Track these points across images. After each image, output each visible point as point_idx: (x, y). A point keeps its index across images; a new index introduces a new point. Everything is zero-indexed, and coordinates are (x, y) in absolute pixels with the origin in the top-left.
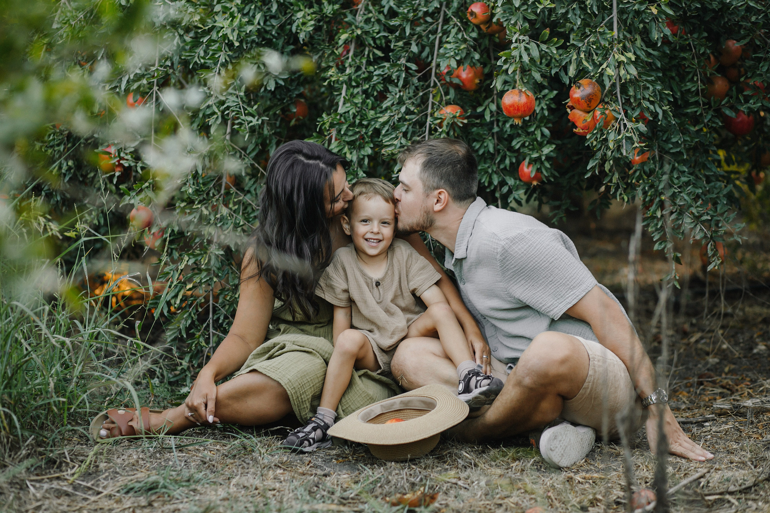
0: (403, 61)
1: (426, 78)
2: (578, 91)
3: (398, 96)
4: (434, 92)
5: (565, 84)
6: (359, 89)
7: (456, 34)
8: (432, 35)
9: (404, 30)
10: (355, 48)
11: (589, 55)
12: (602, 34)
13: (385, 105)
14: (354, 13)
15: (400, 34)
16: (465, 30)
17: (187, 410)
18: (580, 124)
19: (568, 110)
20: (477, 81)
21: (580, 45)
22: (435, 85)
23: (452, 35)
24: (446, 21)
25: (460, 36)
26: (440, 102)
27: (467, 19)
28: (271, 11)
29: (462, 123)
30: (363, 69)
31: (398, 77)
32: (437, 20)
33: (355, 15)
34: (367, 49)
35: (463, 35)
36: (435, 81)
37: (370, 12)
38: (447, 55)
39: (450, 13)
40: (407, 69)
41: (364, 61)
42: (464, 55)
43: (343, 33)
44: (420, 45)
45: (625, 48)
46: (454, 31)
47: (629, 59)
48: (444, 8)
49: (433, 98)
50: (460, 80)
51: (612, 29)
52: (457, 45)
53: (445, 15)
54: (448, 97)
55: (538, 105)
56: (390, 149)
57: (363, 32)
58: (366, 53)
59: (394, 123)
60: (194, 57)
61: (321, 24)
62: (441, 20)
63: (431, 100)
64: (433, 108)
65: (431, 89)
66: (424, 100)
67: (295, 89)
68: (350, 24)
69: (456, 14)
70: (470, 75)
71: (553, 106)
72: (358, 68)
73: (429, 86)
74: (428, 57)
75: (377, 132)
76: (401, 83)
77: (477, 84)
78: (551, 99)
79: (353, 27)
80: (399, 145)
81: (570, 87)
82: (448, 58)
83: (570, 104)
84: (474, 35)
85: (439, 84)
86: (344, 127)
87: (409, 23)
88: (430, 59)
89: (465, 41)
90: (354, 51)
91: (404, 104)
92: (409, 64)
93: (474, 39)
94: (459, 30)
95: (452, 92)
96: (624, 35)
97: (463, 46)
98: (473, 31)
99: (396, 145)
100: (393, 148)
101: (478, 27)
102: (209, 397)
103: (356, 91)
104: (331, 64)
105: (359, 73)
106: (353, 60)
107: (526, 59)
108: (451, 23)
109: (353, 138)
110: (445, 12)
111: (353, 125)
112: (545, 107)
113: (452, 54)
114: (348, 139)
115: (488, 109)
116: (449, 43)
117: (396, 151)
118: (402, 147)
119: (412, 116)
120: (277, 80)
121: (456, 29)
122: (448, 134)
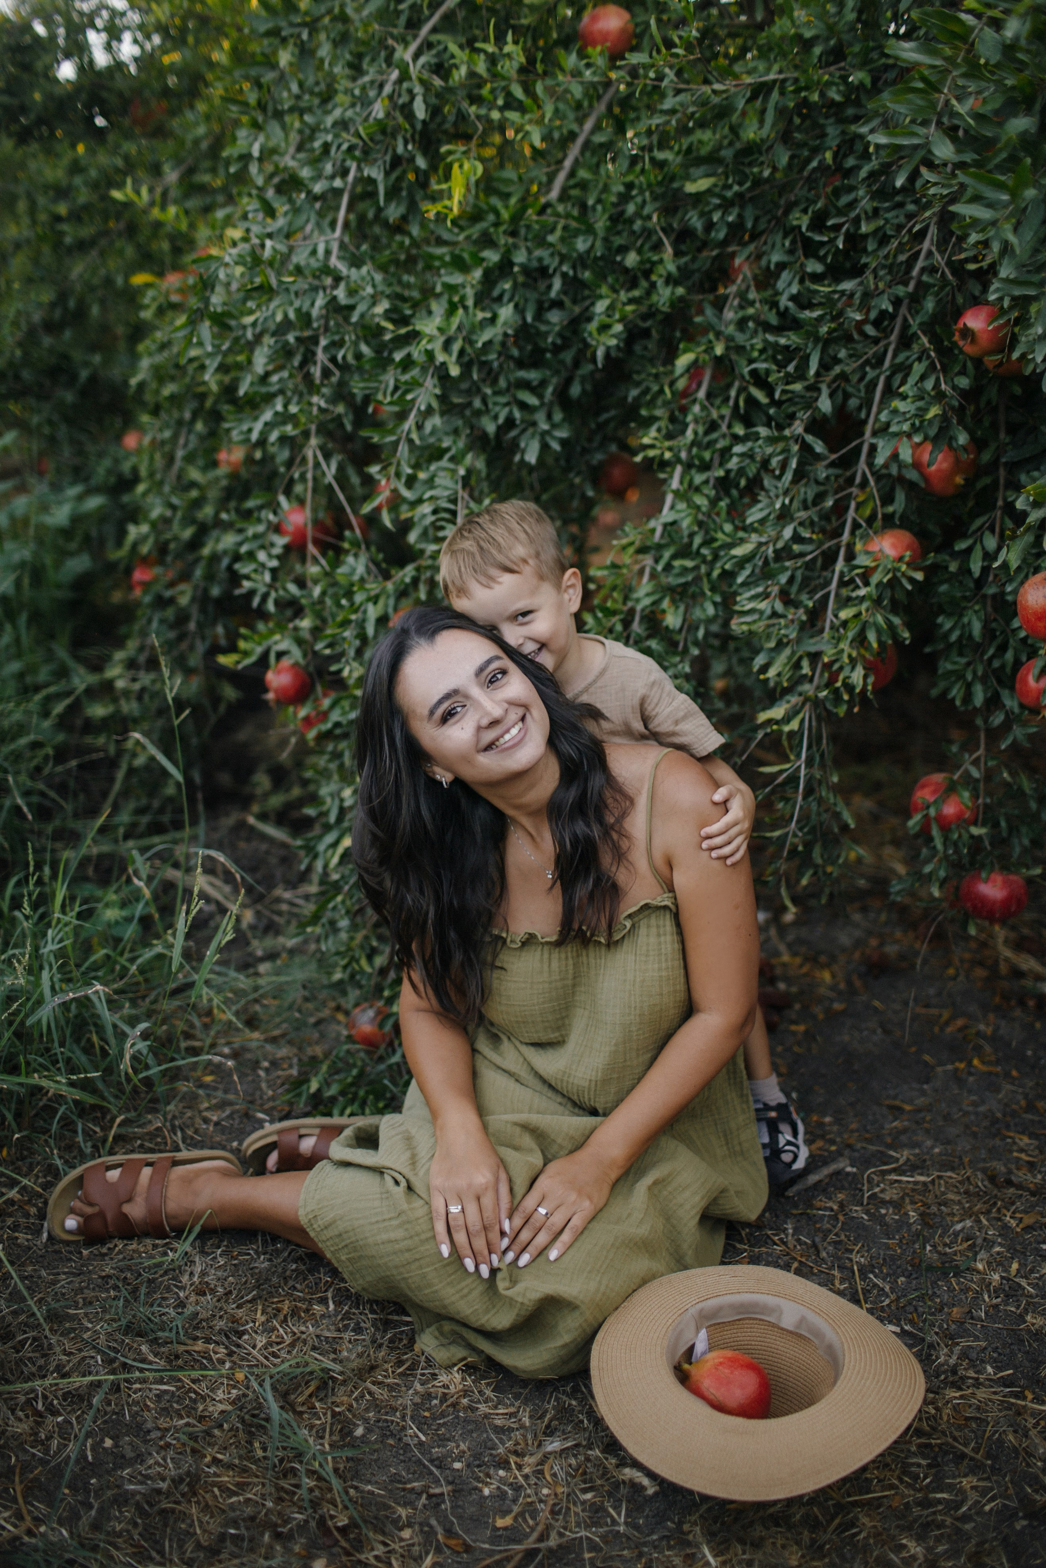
0: (798, 428)
1: (848, 462)
3: (778, 506)
4: (860, 498)
6: (706, 476)
7: (923, 378)
8: (873, 367)
9: (807, 358)
10: (713, 378)
13: (754, 515)
14: (719, 305)
15: (797, 368)
16: (944, 369)
20: (959, 480)
22: (864, 484)
23: (912, 380)
24: (906, 341)
25: (929, 384)
26: (871, 520)
27: (954, 343)
29: (911, 580)
30: (724, 428)
31: (784, 465)
32: (887, 337)
33: (721, 310)
34: (737, 384)
35: (938, 380)
36: (864, 474)
37: (752, 303)
38: (895, 429)
39: (914, 324)
40: (806, 448)
41: (726, 411)
42: (932, 432)
43: (685, 351)
44: (840, 394)
46: (918, 369)
48: (903, 310)
49: (857, 509)
50: (922, 474)
52: (920, 404)
53: (906, 326)
54: (890, 509)
56: (748, 619)
57: (727, 348)
58: (733, 393)
59: (766, 562)
60: (377, 389)
61: (648, 324)
62: (893, 338)
63: (851, 513)
64: (853, 533)
65: (854, 490)
66: (840, 509)
68: (707, 328)
69: (928, 328)
70: (945, 466)
72: (713, 426)
73: (850, 481)
74: (860, 408)
75: (728, 576)
76: (788, 476)
77: (958, 486)
79: (711, 336)
80: (769, 612)
82: (896, 435)
84: (964, 382)
85: (872, 482)
86: (667, 555)
87: (820, 346)
88: (863, 415)
89: (940, 396)
90: (710, 386)
91: (792, 519)
92: (809, 438)
93: (964, 394)
94: (932, 367)
95: (900, 497)
97: (934, 411)
98: (963, 372)
99: (761, 612)
100: (756, 617)
101: (978, 362)
103: (698, 479)
104: (658, 412)
105: (714, 436)
106: (703, 408)
108: (915, 347)
109: (682, 580)
110: (905, 320)
111: (684, 552)
113: (906, 427)
114: (672, 580)
115: (978, 547)
116: (904, 397)
117: (760, 627)
118: (774, 614)
119: (808, 548)
120: (548, 439)
121: (925, 363)
122: (877, 602)
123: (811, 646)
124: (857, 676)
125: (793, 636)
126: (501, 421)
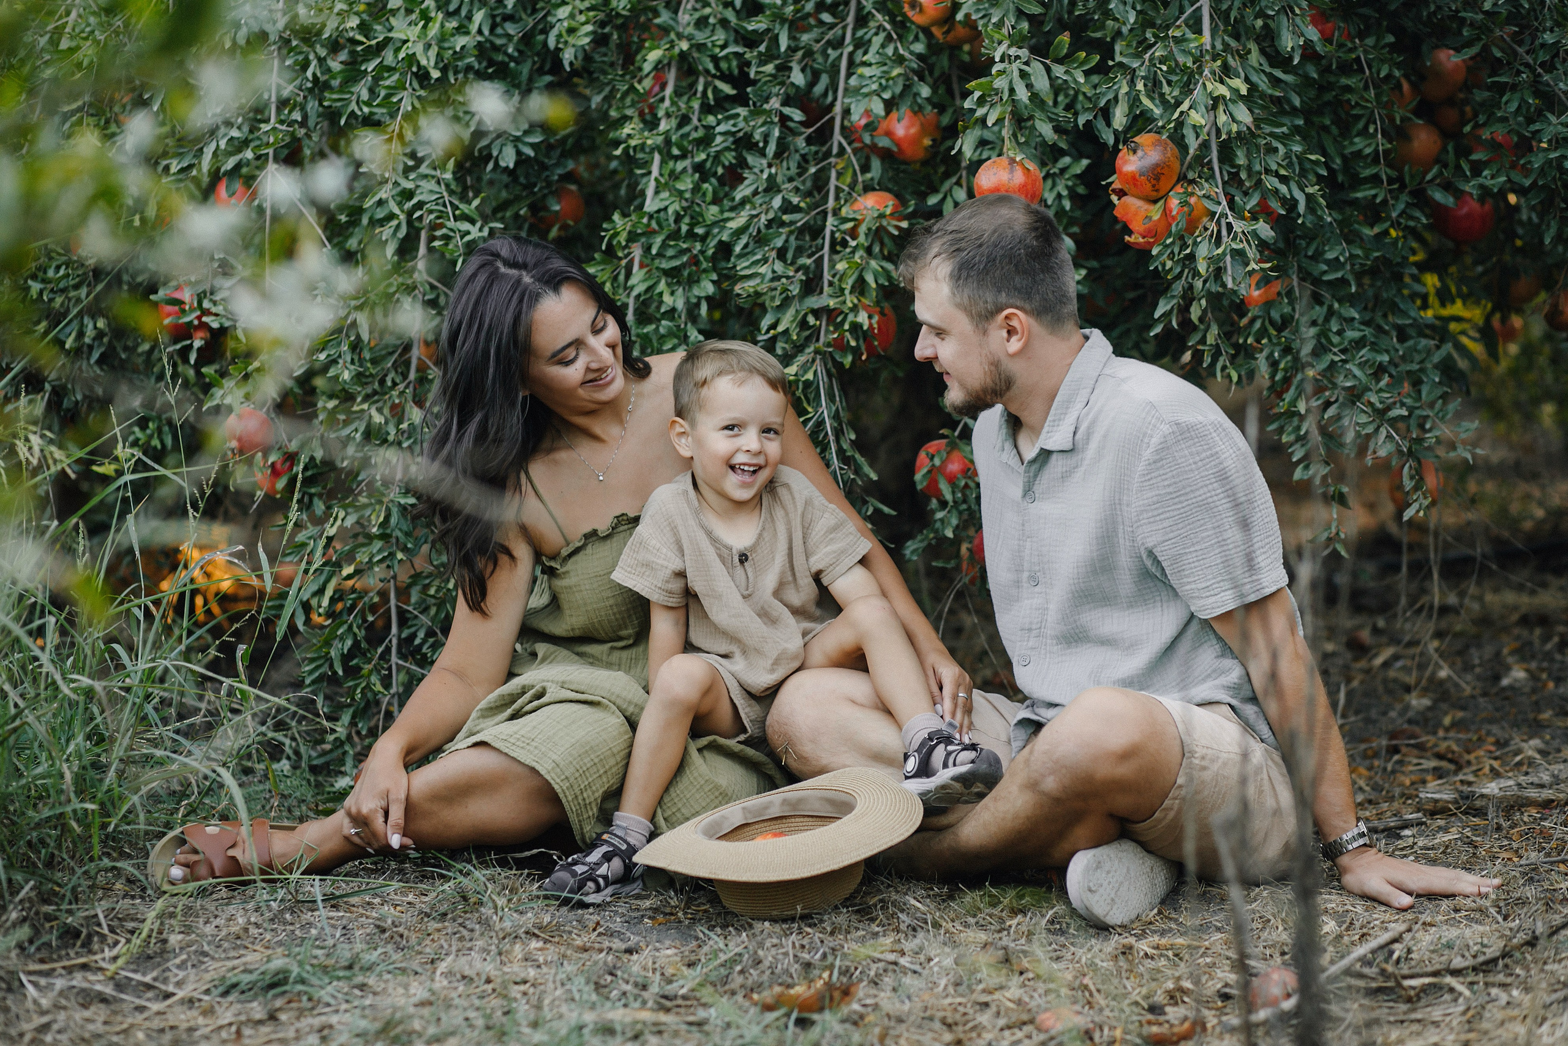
0: (775, 103)
1: (822, 136)
2: (1133, 158)
3: (765, 176)
4: (839, 167)
5: (1105, 144)
6: (686, 163)
7: (883, 46)
8: (834, 48)
9: (775, 39)
10: (678, 79)
11: (1153, 85)
12: (1178, 41)
13: (740, 193)
14: (674, 8)
15: (768, 48)
16: (900, 37)
17: (346, 821)
18: (1137, 225)
19: (1114, 198)
20: (927, 142)
21: (1135, 65)
22: (842, 151)
23: (873, 49)
25: (890, 51)
26: (852, 186)
27: (904, 15)
28: (505, 7)
29: (897, 228)
30: (695, 121)
31: (766, 137)
32: (843, 19)
33: (676, 12)
34: (701, 80)
35: (896, 49)
36: (840, 144)
37: (706, 4)
38: (864, 90)
39: (868, 5)
40: (784, 119)
41: (696, 105)
42: (898, 89)
43: (651, 49)
44: (808, 70)
45: (1226, 70)
46: (877, 41)
47: (1236, 91)
49: (838, 179)
50: (893, 140)
51: (1199, 32)
52: (885, 68)
53: (859, 7)
54: (869, 176)
55: (1051, 189)
56: (752, 283)
57: (692, 46)
58: (700, 88)
59: (759, 231)
60: (348, 102)
61: (607, 30)
62: (850, 19)
63: (833, 182)
64: (837, 198)
65: (832, 160)
66: (820, 184)
67: (557, 165)
68: (665, 30)
70: (913, 131)
71: (1081, 190)
72: (684, 120)
73: (828, 154)
74: (825, 94)
75: (725, 249)
76: (771, 149)
77: (926, 149)
78: (1077, 176)
79: (673, 36)
80: (770, 275)
81: (1116, 150)
82: (866, 95)
83: (1117, 185)
84: (919, 48)
85: (849, 150)
86: (658, 240)
87: (786, 26)
88: (830, 98)
89: (900, 60)
90: (676, 86)
91: (779, 191)
92: (787, 110)
93: (920, 57)
94: (889, 38)
95: (876, 164)
96: (1224, 42)
97: (896, 72)
98: (916, 39)
99: (763, 276)
100: (758, 280)
101: (926, 31)
102: (391, 797)
103: (680, 166)
104: (629, 112)
105: (687, 129)
106: (673, 103)
107: (1023, 94)
108: (872, 24)
109: (676, 263)
110: (859, 2)
111: (675, 235)
112: (1065, 193)
113: (875, 87)
114: (665, 265)
115: (949, 199)
116: (869, 65)
117: (763, 288)
118: (776, 278)
119: (796, 216)
120: (520, 146)
121: (882, 35)
122: (869, 250)
123: (814, 302)
124: (863, 318)
125: (796, 292)
126: (472, 129)
